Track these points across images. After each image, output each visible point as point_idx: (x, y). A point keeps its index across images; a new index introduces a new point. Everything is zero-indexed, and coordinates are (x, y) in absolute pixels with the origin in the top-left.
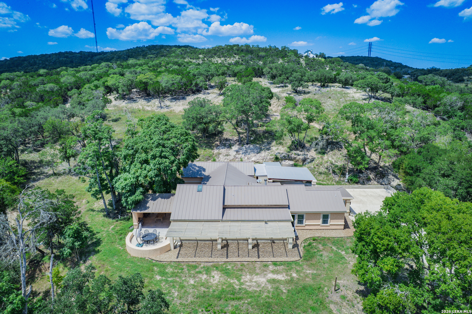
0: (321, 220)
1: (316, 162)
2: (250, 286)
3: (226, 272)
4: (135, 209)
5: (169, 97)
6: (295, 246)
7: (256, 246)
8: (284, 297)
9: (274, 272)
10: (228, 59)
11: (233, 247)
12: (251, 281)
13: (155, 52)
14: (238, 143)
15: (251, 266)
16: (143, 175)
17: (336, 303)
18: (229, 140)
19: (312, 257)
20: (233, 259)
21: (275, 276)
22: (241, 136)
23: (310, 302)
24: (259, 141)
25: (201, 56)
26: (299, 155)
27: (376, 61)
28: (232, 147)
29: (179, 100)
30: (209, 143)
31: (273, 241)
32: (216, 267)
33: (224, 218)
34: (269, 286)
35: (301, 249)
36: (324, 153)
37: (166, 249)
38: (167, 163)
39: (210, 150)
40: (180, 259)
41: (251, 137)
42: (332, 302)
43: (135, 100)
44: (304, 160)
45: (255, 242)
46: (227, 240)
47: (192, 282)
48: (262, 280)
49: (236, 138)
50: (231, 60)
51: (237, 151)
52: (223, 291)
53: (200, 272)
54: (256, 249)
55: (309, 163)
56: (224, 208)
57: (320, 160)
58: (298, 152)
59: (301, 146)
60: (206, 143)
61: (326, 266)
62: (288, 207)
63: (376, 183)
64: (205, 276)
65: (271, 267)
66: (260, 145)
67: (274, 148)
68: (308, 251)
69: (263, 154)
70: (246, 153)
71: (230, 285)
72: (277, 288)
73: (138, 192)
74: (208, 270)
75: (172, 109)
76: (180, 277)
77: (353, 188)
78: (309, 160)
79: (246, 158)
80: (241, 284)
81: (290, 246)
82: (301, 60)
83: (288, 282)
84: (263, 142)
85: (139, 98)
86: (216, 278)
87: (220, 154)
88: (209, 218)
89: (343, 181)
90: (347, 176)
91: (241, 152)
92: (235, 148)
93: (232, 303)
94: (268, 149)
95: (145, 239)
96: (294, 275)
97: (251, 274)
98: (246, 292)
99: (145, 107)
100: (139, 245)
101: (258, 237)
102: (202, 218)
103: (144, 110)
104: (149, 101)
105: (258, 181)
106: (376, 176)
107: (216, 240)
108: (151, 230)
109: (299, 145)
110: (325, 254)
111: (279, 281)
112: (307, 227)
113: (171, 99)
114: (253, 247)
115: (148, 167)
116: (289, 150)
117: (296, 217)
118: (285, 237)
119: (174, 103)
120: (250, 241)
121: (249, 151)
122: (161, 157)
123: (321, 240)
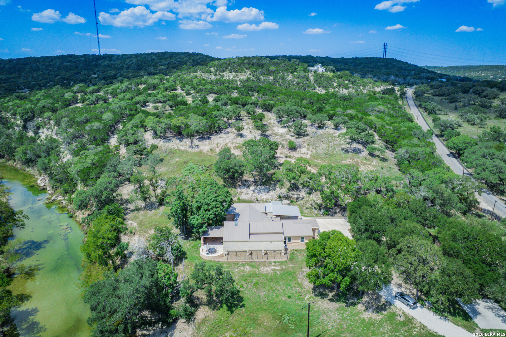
0: (300, 240)
1: (305, 200)
2: (263, 272)
3: (252, 266)
4: (203, 235)
5: (196, 136)
6: (286, 254)
7: (266, 254)
8: (278, 276)
9: (275, 266)
10: (240, 74)
11: (254, 254)
12: (264, 270)
13: (165, 63)
14: (254, 184)
15: (264, 263)
16: (207, 218)
17: (301, 278)
18: (248, 181)
19: (293, 259)
20: (255, 260)
21: (275, 268)
22: (256, 178)
23: (290, 278)
24: (268, 183)
25: (212, 69)
26: (294, 194)
27: (391, 64)
28: (250, 187)
29: (206, 139)
30: (234, 183)
31: (275, 251)
32: (247, 264)
33: (250, 240)
34: (272, 272)
35: (288, 255)
36: (310, 194)
37: (222, 256)
38: (219, 211)
39: (235, 190)
40: (229, 261)
41: (263, 179)
42: (299, 278)
43: (169, 140)
44: (297, 198)
45: (266, 252)
46: (251, 251)
47: (237, 270)
48: (269, 269)
49: (252, 179)
50: (243, 76)
51: (254, 191)
52: (251, 274)
53: (240, 266)
54: (266, 255)
55: (300, 200)
56: (250, 234)
57: (308, 198)
58: (294, 192)
59: (296, 188)
60: (232, 184)
61: (299, 263)
62: (283, 234)
63: (340, 215)
64: (242, 268)
65: (273, 264)
66: (269, 186)
67: (278, 189)
68: (292, 256)
69: (271, 193)
70: (259, 192)
71: (254, 271)
72: (276, 272)
73: (204, 227)
74: (243, 265)
75: (201, 148)
76: (231, 269)
77: (325, 218)
78: (300, 199)
79: (260, 196)
80: (260, 271)
81: (283, 254)
82: (310, 75)
83: (280, 270)
84: (271, 183)
85: (172, 137)
86: (248, 268)
87: (242, 193)
88: (243, 240)
89: (320, 214)
90: (322, 211)
91: (256, 192)
92: (252, 188)
93: (256, 278)
94: (274, 190)
95: (210, 251)
96: (284, 267)
97: (264, 267)
98: (262, 274)
99: (179, 146)
100: (207, 254)
101: (267, 249)
102: (239, 240)
103: (179, 150)
104: (181, 141)
105: (267, 216)
106: (340, 210)
107: (246, 251)
108: (212, 246)
109: (294, 187)
110: (300, 257)
111: (276, 270)
112: (293, 244)
113: (199, 138)
114: (265, 254)
115: (209, 213)
116: (288, 191)
117: (287, 239)
118: (280, 249)
119: (201, 142)
120: (263, 251)
121: (262, 191)
122: (216, 208)
123: (299, 250)
